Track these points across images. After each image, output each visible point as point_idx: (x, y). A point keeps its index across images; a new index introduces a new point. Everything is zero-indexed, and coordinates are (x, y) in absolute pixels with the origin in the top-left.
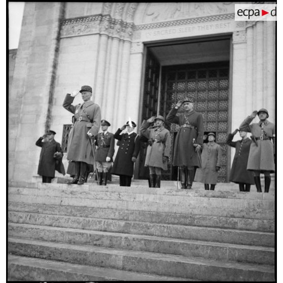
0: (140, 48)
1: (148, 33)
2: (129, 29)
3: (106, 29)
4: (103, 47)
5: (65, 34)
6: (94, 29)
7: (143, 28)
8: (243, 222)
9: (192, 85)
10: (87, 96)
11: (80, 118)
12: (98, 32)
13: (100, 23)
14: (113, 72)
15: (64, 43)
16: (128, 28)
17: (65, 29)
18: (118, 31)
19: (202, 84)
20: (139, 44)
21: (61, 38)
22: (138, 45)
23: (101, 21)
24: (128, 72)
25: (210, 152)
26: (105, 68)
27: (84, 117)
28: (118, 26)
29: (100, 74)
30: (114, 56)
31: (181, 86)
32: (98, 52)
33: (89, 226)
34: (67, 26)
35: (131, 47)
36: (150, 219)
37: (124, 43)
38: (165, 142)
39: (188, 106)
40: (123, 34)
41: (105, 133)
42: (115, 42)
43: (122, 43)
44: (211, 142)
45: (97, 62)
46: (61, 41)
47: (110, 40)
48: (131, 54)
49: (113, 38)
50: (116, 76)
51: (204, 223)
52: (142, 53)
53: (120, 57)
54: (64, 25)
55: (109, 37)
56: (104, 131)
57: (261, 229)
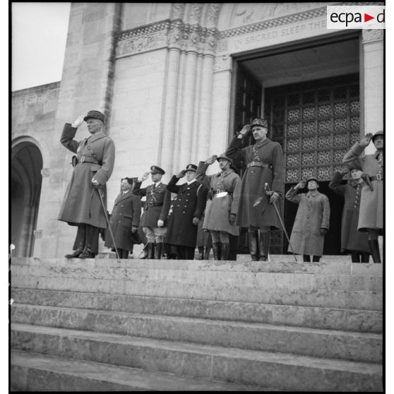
0: (228, 64)
1: (238, 41)
2: (211, 38)
3: (177, 40)
4: (172, 66)
5: (121, 52)
6: (159, 42)
7: (230, 34)
8: (281, 311)
9: (309, 113)
10: (94, 126)
11: (82, 159)
12: (166, 46)
13: (168, 33)
14: (188, 100)
15: (121, 65)
16: (208, 36)
17: (122, 46)
18: (195, 41)
19: (325, 111)
20: (225, 58)
21: (117, 59)
22: (223, 59)
23: (169, 29)
24: (211, 100)
25: (311, 205)
26: (177, 95)
27: (88, 157)
28: (194, 35)
29: (169, 104)
30: (189, 77)
31: (293, 115)
32: (166, 73)
33: (40, 319)
34: (124, 42)
35: (214, 63)
36: (141, 308)
37: (203, 58)
38: (232, 193)
39: (259, 132)
40: (201, 45)
41: (157, 184)
42: (191, 58)
43: (200, 58)
44: (312, 190)
45: (165, 87)
46: (118, 62)
47: (183, 55)
48: (214, 73)
49: (187, 52)
50: (193, 106)
51: (220, 313)
52: (230, 70)
53: (198, 78)
54: (120, 40)
55: (181, 51)
56: (156, 181)
57: (310, 324)
